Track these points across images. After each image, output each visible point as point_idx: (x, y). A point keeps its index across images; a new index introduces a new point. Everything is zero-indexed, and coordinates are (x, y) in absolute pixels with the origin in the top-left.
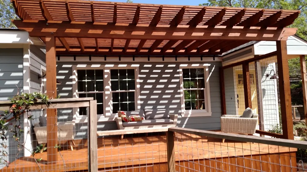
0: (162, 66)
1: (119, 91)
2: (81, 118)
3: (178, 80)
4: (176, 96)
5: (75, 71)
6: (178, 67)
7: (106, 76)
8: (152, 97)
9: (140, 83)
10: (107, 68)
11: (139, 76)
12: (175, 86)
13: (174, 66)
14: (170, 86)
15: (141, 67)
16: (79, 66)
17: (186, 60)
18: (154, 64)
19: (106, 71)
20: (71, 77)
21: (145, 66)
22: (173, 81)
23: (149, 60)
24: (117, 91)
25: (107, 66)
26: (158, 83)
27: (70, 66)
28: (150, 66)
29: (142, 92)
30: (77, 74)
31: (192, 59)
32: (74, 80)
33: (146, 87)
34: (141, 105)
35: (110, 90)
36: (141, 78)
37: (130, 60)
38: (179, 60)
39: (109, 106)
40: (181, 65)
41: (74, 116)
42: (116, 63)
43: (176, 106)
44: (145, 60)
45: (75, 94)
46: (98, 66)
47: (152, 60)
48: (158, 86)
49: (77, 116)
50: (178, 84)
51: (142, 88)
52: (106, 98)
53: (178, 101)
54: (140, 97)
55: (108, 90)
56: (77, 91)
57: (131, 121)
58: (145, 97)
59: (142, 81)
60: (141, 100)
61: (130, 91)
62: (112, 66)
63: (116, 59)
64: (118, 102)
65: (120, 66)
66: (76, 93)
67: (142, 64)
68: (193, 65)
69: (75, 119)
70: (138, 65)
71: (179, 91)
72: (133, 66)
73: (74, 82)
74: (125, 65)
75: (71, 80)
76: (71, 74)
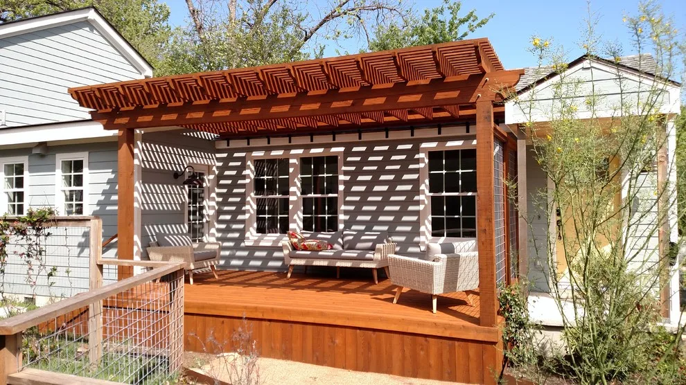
0: (386, 148)
1: (312, 195)
2: (256, 238)
3: (415, 176)
4: (411, 208)
5: (249, 163)
6: (416, 150)
7: (291, 170)
8: (365, 208)
9: (345, 182)
10: (294, 156)
11: (344, 168)
12: (409, 187)
13: (409, 146)
14: (399, 188)
15: (348, 153)
16: (255, 154)
17: (433, 133)
18: (371, 145)
19: (292, 161)
20: (244, 173)
21: (355, 149)
22: (406, 177)
23: (360, 138)
24: (309, 195)
25: (293, 152)
26: (376, 181)
27: (243, 154)
28: (363, 149)
29: (348, 199)
30: (253, 168)
31: (446, 132)
32: (248, 176)
33: (355, 189)
34: (345, 222)
35: (299, 194)
36: (346, 173)
37: (328, 139)
38: (419, 134)
39: (295, 221)
40: (424, 145)
41: (248, 235)
42: (307, 147)
43: (408, 229)
44: (353, 137)
45: (248, 199)
46: (280, 153)
47: (367, 137)
48: (377, 188)
49: (251, 234)
50: (416, 183)
51: (348, 192)
52: (291, 207)
53: (414, 218)
54: (343, 207)
55: (294, 194)
56: (252, 194)
57: (303, 250)
58: (352, 208)
59: (348, 178)
60: (346, 212)
61: (330, 195)
62: (300, 151)
63: (306, 140)
64: (312, 214)
65: (313, 151)
66: (252, 198)
67: (349, 146)
68: (450, 144)
69: (248, 238)
70: (342, 149)
71: (416, 198)
72: (334, 150)
73: (247, 181)
74: (321, 150)
75: (244, 177)
76: (244, 167)
